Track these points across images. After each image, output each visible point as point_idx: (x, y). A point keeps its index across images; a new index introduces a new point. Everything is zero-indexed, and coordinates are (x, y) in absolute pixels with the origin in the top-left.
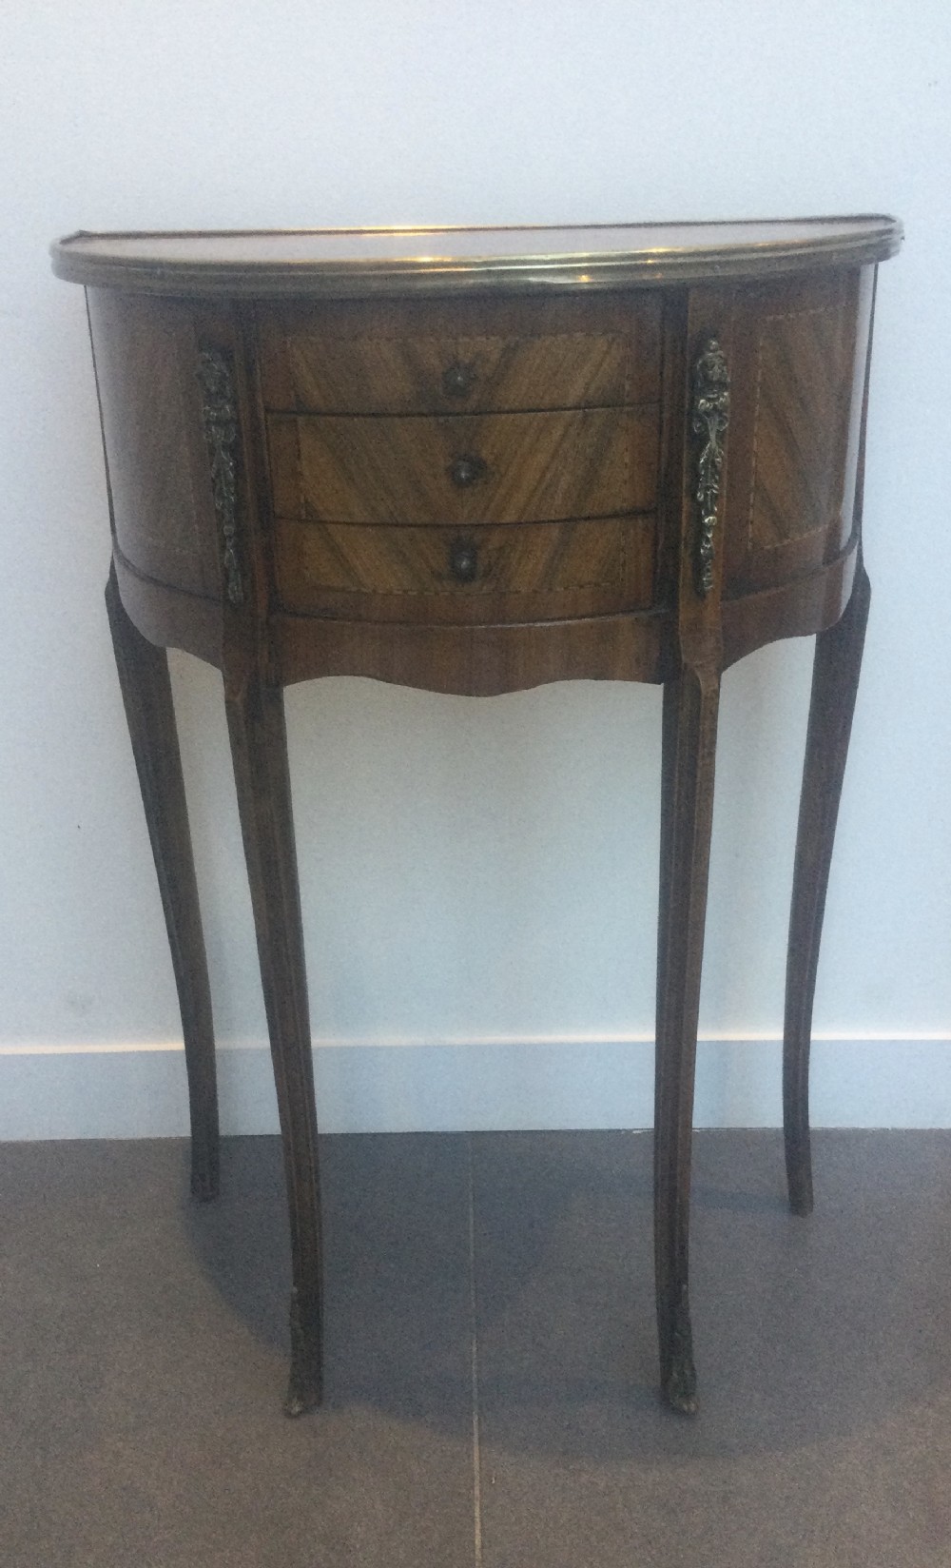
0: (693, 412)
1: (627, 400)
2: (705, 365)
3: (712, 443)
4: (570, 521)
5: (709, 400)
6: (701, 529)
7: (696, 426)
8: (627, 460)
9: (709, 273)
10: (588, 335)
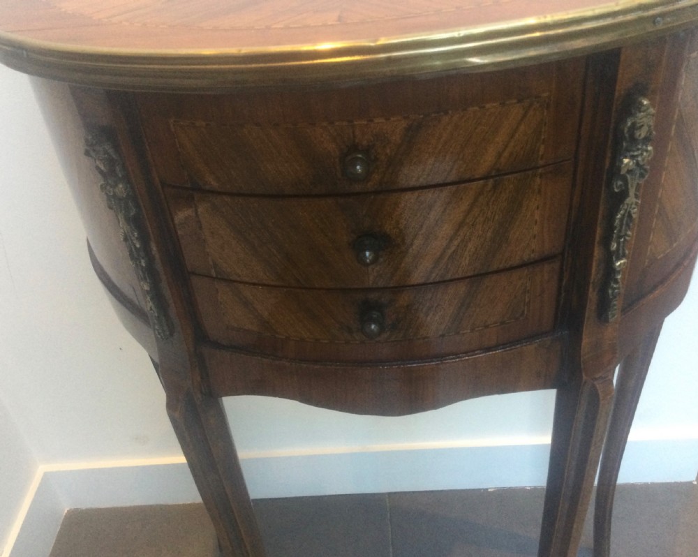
0: (615, 171)
1: (541, 162)
2: (634, 124)
3: (631, 199)
4: (477, 277)
5: (632, 157)
6: (609, 272)
7: (617, 186)
8: (537, 217)
9: (650, 28)
10: (503, 104)
